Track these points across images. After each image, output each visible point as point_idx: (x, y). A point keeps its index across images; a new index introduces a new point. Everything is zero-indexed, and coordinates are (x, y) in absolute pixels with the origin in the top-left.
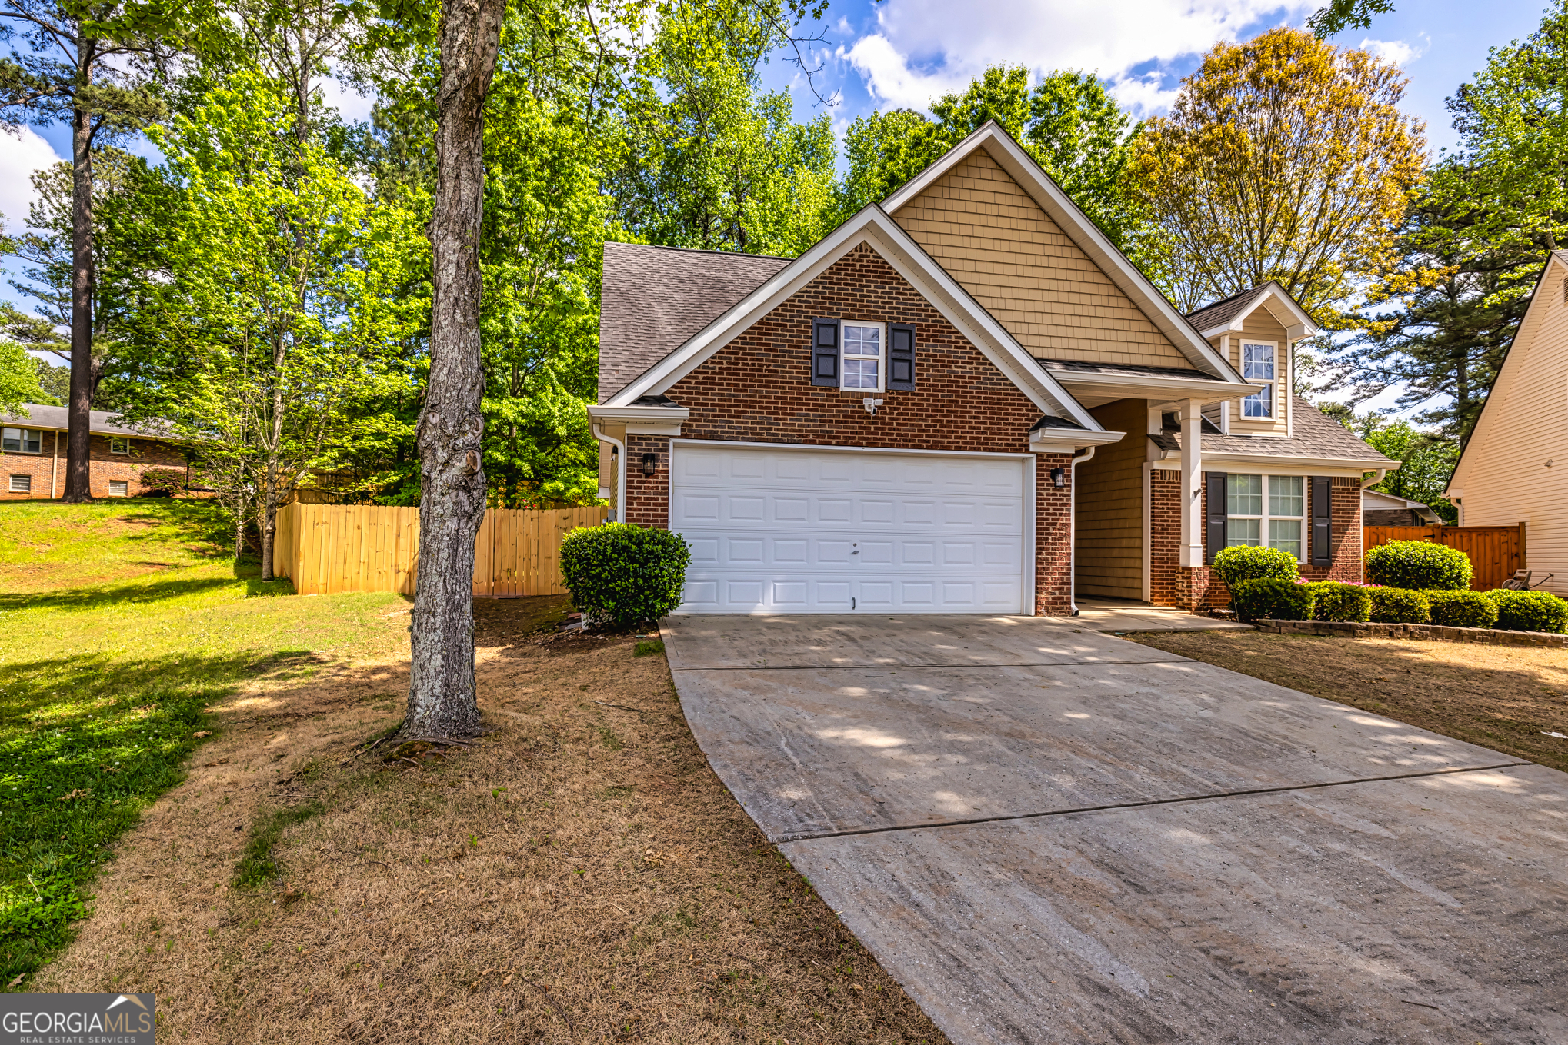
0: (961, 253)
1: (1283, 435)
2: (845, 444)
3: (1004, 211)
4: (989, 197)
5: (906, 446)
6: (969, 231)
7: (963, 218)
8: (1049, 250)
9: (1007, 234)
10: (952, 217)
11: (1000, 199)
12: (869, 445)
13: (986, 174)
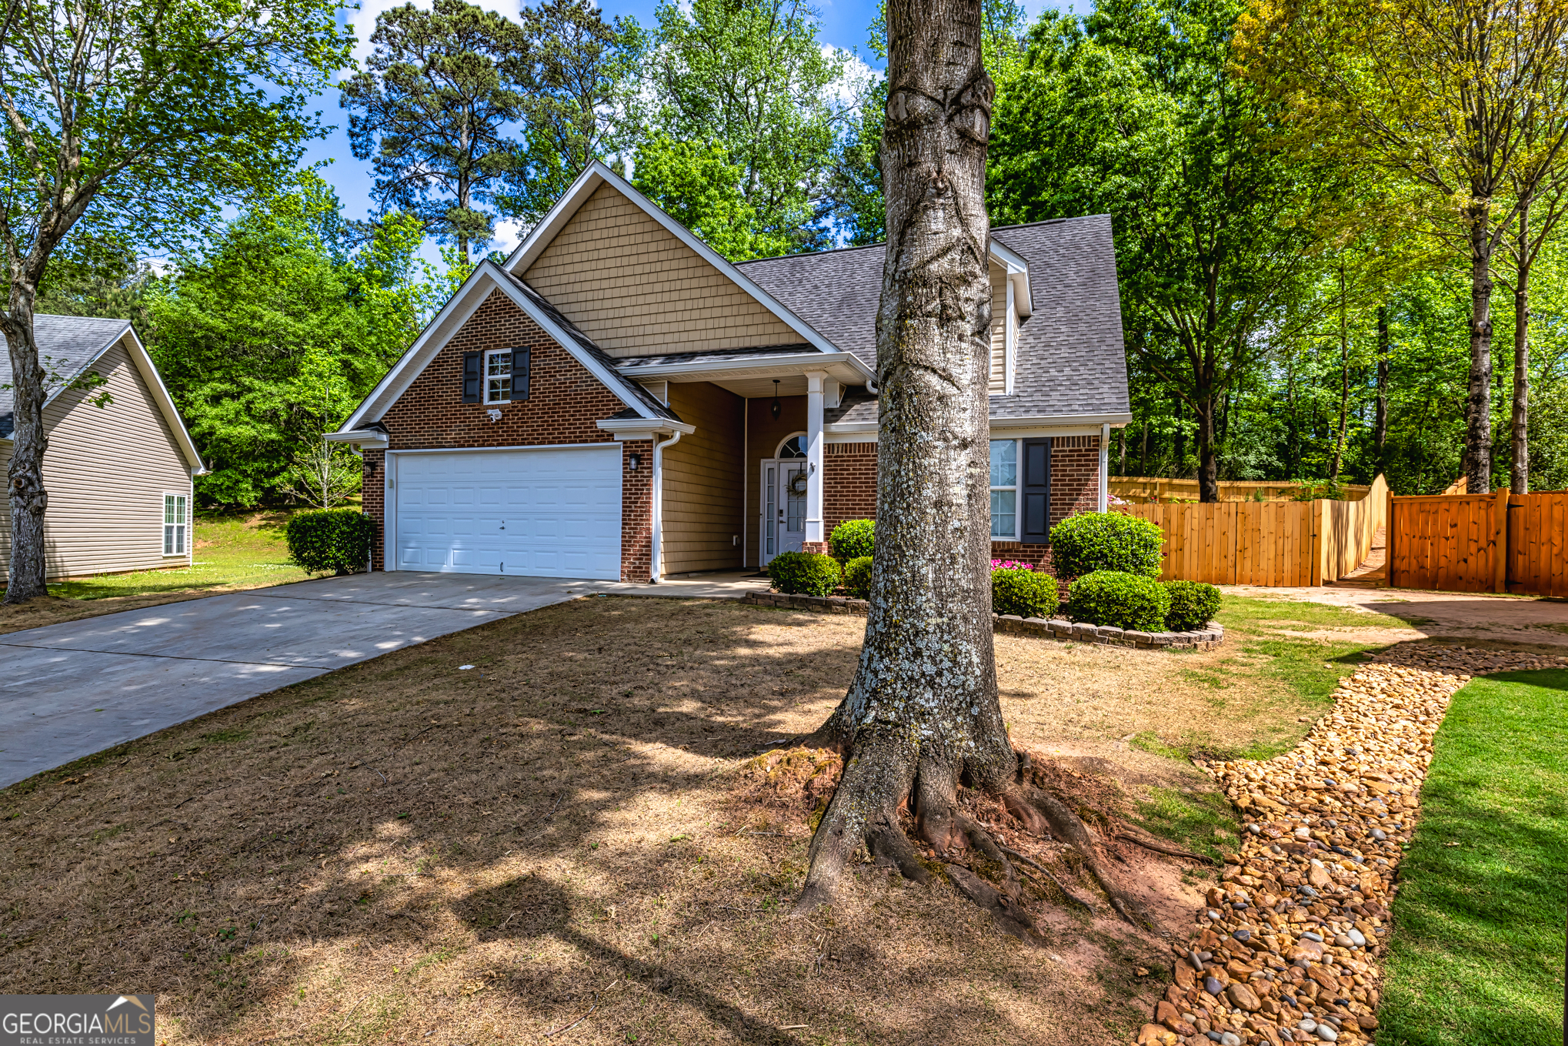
0: (589, 276)
1: (1000, 393)
2: (483, 445)
3: (623, 231)
4: (611, 222)
5: (523, 444)
6: (595, 255)
7: (591, 246)
8: (663, 256)
9: (627, 251)
10: (582, 247)
11: (620, 221)
12: (499, 445)
13: (609, 202)
